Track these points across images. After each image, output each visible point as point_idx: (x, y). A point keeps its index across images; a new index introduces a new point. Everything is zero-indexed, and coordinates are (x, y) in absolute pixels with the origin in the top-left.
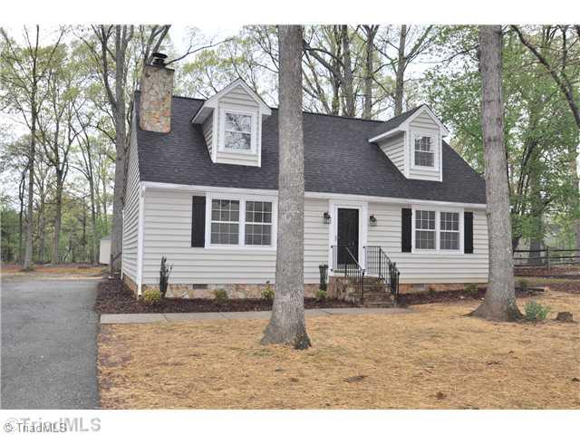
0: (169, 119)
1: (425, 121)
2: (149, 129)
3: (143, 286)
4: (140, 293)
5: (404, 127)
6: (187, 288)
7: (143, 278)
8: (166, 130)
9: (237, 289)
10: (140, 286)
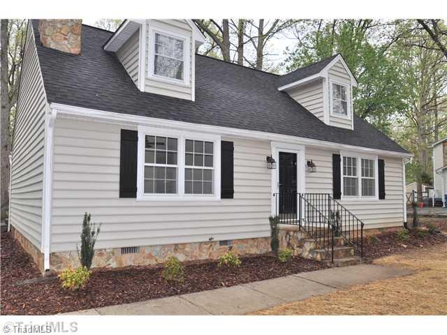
0: (79, 38)
1: (340, 70)
2: (53, 46)
3: (52, 255)
4: (47, 266)
5: (324, 73)
6: (113, 253)
7: (52, 244)
8: (76, 50)
9: (176, 249)
10: (47, 256)
